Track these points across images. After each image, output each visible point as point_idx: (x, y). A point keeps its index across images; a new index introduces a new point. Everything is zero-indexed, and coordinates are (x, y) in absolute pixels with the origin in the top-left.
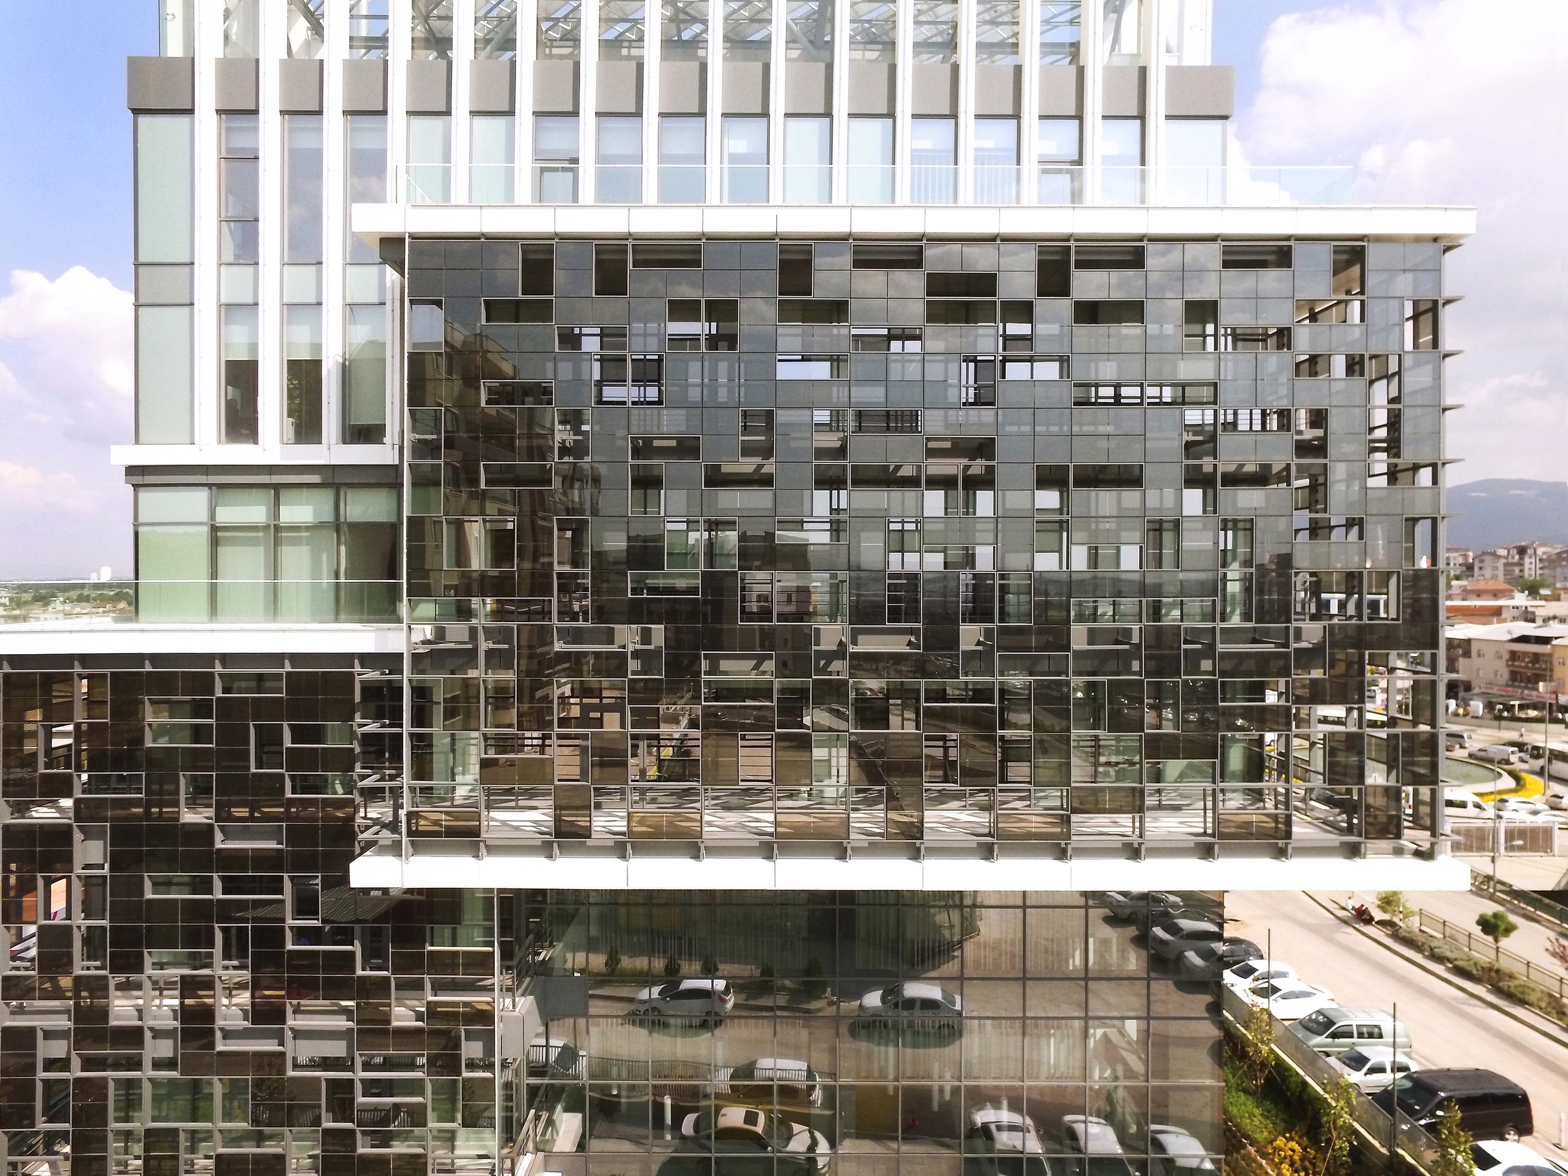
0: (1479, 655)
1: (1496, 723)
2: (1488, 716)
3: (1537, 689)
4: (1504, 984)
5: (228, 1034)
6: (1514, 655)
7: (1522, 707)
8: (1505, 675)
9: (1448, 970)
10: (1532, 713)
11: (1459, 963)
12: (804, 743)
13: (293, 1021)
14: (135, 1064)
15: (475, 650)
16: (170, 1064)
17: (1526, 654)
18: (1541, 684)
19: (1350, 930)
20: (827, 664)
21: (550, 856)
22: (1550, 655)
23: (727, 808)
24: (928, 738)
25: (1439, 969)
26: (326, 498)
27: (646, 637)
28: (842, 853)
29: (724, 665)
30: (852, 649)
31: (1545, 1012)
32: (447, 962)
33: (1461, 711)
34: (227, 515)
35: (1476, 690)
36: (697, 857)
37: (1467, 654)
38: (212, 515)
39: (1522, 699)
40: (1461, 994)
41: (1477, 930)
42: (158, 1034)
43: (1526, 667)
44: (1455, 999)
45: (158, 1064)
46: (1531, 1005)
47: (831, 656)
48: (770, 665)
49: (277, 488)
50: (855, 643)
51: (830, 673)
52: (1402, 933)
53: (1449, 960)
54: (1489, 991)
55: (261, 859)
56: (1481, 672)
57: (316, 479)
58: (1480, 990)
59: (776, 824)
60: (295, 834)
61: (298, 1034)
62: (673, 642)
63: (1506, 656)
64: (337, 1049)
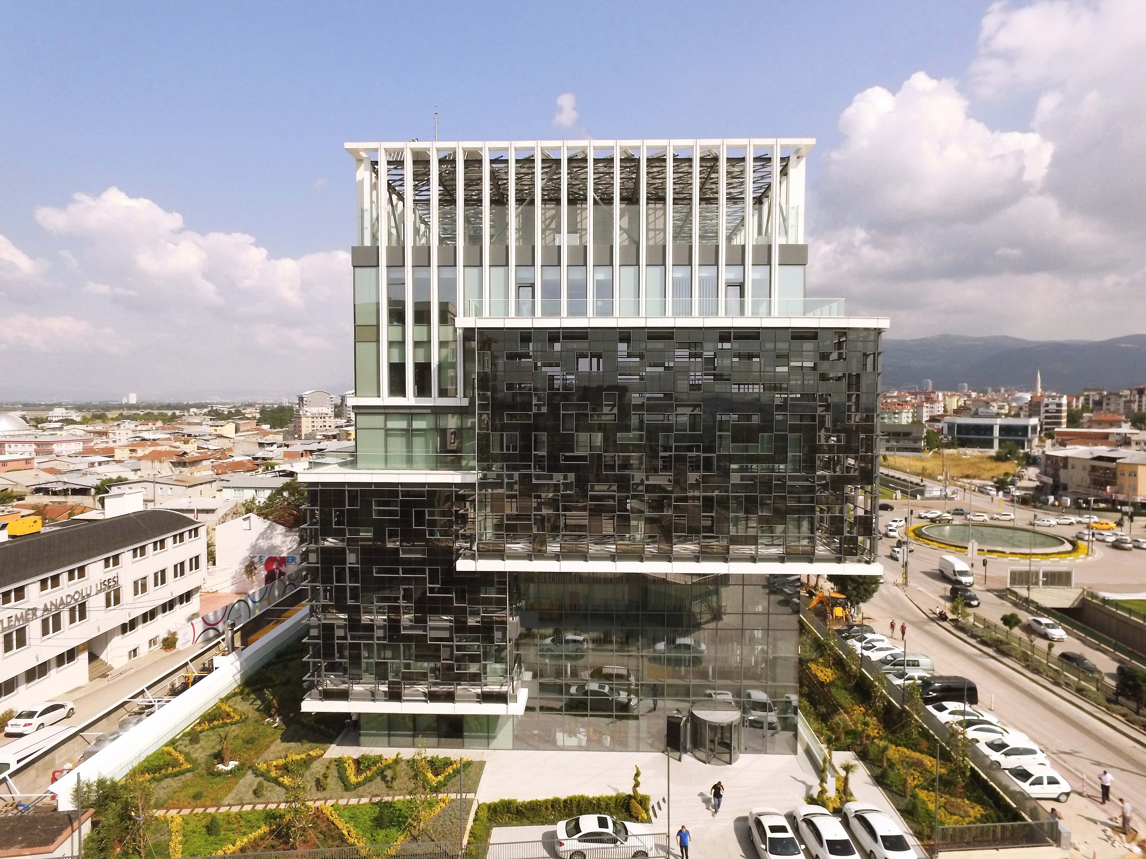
0: (1073, 468)
1: (1077, 511)
2: (1073, 507)
3: (1106, 490)
4: (1001, 647)
5: (405, 628)
6: (1094, 469)
7: (1096, 501)
8: (1088, 480)
9: (978, 642)
10: (1102, 505)
11: (984, 638)
12: (627, 519)
13: (430, 623)
14: (371, 638)
15: (502, 483)
16: (384, 638)
17: (1101, 468)
18: (1108, 487)
19: (934, 624)
20: (637, 488)
21: (531, 560)
22: (1115, 469)
23: (596, 544)
24: (676, 516)
25: (973, 641)
26: (431, 419)
27: (565, 478)
28: (641, 560)
29: (596, 488)
30: (646, 482)
31: (1018, 660)
32: (488, 601)
33: (1057, 503)
34: (391, 424)
35: (1070, 490)
36: (586, 561)
37: (1065, 467)
38: (386, 425)
39: (1098, 496)
40: (979, 652)
41: (1000, 624)
42: (379, 628)
43: (1100, 476)
44: (975, 655)
45: (379, 638)
46: (1012, 656)
47: (638, 485)
48: (615, 488)
49: (412, 414)
50: (647, 480)
51: (639, 491)
52: (960, 624)
53: (979, 637)
54: (995, 651)
55: (417, 561)
56: (1074, 479)
57: (429, 411)
58: (990, 651)
59: (616, 549)
60: (430, 552)
61: (432, 628)
62: (578, 478)
63: (1089, 469)
64: (446, 634)
